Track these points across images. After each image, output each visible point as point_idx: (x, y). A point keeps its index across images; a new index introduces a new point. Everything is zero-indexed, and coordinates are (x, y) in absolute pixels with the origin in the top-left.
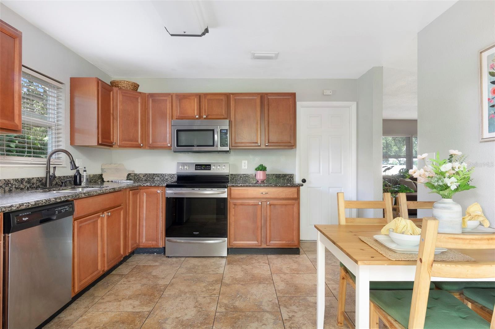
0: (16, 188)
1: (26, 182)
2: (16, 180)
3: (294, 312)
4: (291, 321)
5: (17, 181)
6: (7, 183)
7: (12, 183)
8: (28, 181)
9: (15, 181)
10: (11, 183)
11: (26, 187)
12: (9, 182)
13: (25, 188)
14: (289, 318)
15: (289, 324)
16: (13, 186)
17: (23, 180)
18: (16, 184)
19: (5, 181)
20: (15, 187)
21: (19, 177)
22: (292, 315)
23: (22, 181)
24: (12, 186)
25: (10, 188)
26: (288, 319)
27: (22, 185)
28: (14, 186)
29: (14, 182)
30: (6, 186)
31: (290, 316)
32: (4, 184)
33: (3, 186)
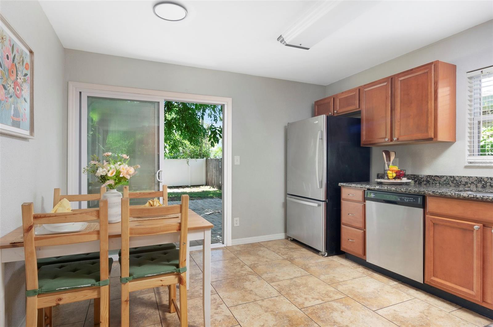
3: (217, 313)
4: (217, 304)
6: (479, 180)
7: (486, 180)
9: (490, 179)
10: (484, 181)
12: (482, 180)
14: (219, 307)
15: (217, 302)
16: (487, 184)
19: (477, 178)
20: (490, 185)
22: (218, 309)
25: (483, 185)
26: (220, 305)
29: (488, 180)
30: (479, 183)
31: (219, 308)
32: (476, 180)
33: (475, 182)
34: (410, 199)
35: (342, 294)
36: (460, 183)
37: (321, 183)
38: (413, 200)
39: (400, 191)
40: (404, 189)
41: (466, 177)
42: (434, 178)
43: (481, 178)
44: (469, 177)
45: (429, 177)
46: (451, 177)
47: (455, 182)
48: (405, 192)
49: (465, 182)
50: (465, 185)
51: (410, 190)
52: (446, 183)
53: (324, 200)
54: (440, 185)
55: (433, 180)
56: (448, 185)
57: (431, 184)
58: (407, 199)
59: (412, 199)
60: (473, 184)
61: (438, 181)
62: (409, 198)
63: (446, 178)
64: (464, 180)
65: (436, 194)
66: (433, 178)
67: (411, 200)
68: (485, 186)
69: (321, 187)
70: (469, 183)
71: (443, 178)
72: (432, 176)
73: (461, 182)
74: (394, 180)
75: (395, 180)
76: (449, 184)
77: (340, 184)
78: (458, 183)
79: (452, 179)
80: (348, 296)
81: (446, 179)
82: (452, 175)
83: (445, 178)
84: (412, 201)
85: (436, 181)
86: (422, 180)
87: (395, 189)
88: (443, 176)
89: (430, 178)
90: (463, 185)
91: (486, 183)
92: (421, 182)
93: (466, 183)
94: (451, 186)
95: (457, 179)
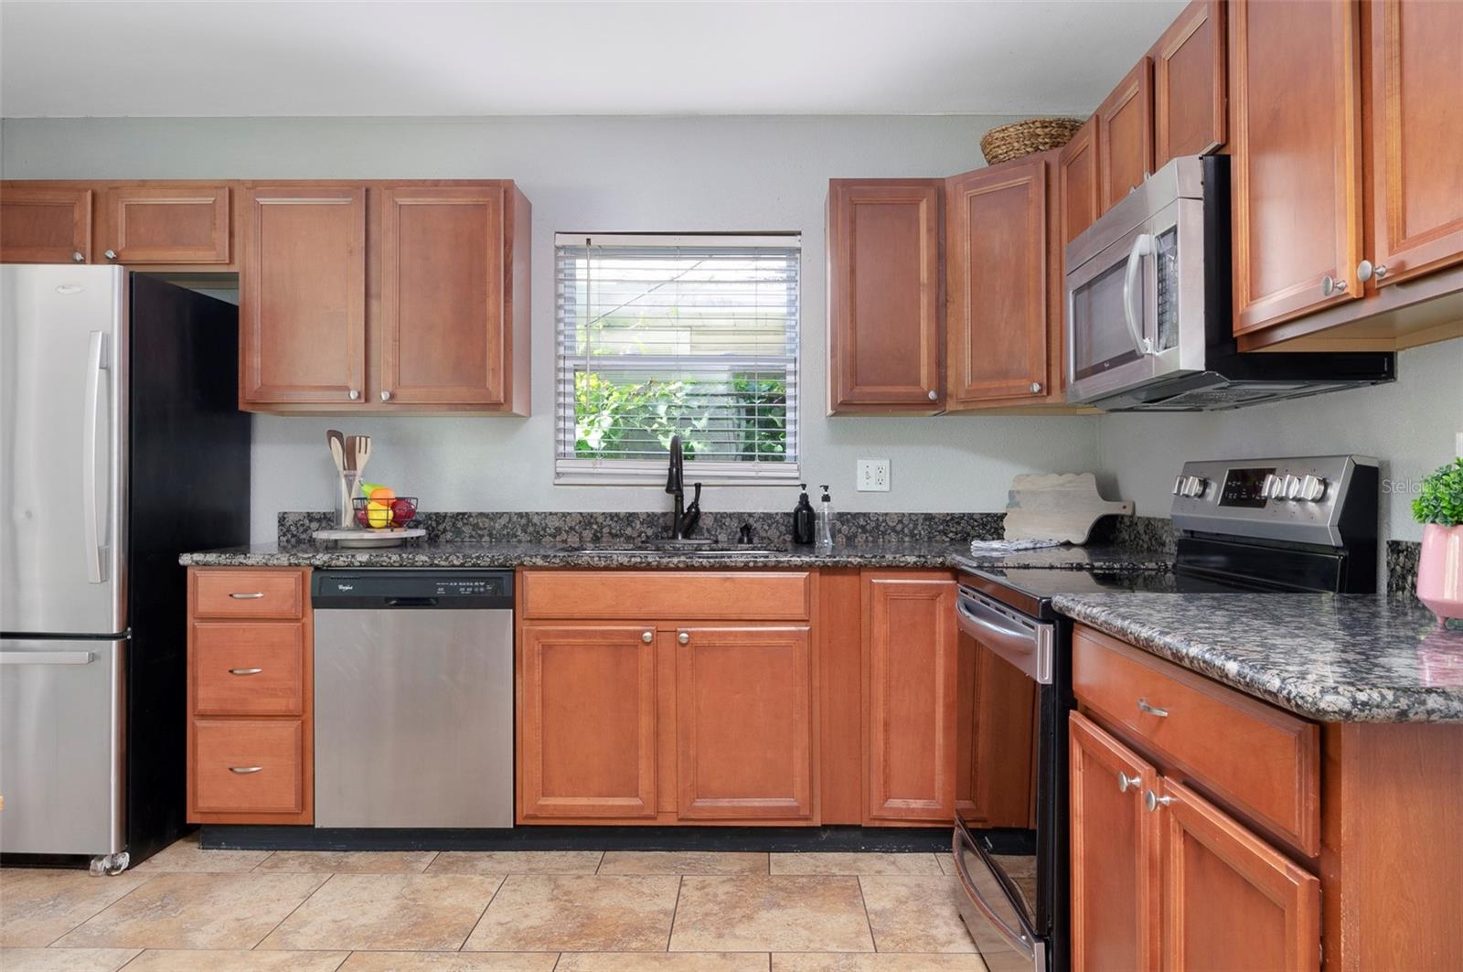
0: (614, 536)
1: (642, 523)
2: (613, 516)
5: (616, 519)
6: (586, 521)
8: (648, 519)
9: (609, 519)
10: (597, 523)
11: (643, 535)
12: (592, 520)
13: (639, 536)
16: (604, 530)
17: (631, 517)
18: (613, 525)
19: (583, 517)
20: (610, 533)
21: (623, 509)
23: (631, 519)
24: (601, 529)
25: (595, 535)
27: (630, 529)
28: (606, 530)
29: (605, 521)
30: (586, 529)
32: (580, 522)
33: (577, 527)
34: (476, 584)
35: (329, 953)
36: (542, 533)
37: (104, 556)
38: (484, 586)
39: (443, 563)
40: (458, 557)
41: (556, 514)
42: (475, 521)
43: (591, 516)
44: (564, 515)
45: (462, 519)
46: (520, 515)
47: (531, 529)
48: (462, 565)
49: (555, 529)
50: (554, 537)
51: (478, 558)
52: (508, 533)
53: (115, 631)
54: (491, 542)
55: (471, 528)
56: (512, 537)
57: (467, 539)
58: (466, 587)
59: (482, 584)
60: (573, 532)
61: (485, 528)
62: (471, 584)
63: (507, 520)
64: (553, 523)
65: (554, 563)
66: (471, 519)
67: (480, 586)
68: (599, 535)
69: (105, 576)
70: (565, 531)
71: (500, 518)
72: (470, 515)
73: (544, 529)
74: (389, 530)
75: (392, 531)
76: (516, 536)
77: (185, 559)
78: (538, 532)
79: (524, 521)
80: (353, 952)
81: (508, 523)
82: (523, 510)
83: (503, 521)
84: (482, 590)
85: (480, 529)
86: (441, 527)
87: (429, 558)
88: (502, 515)
89: (465, 521)
90: (550, 535)
91: (601, 527)
92: (437, 536)
93: (558, 530)
94: (520, 541)
95: (536, 520)
